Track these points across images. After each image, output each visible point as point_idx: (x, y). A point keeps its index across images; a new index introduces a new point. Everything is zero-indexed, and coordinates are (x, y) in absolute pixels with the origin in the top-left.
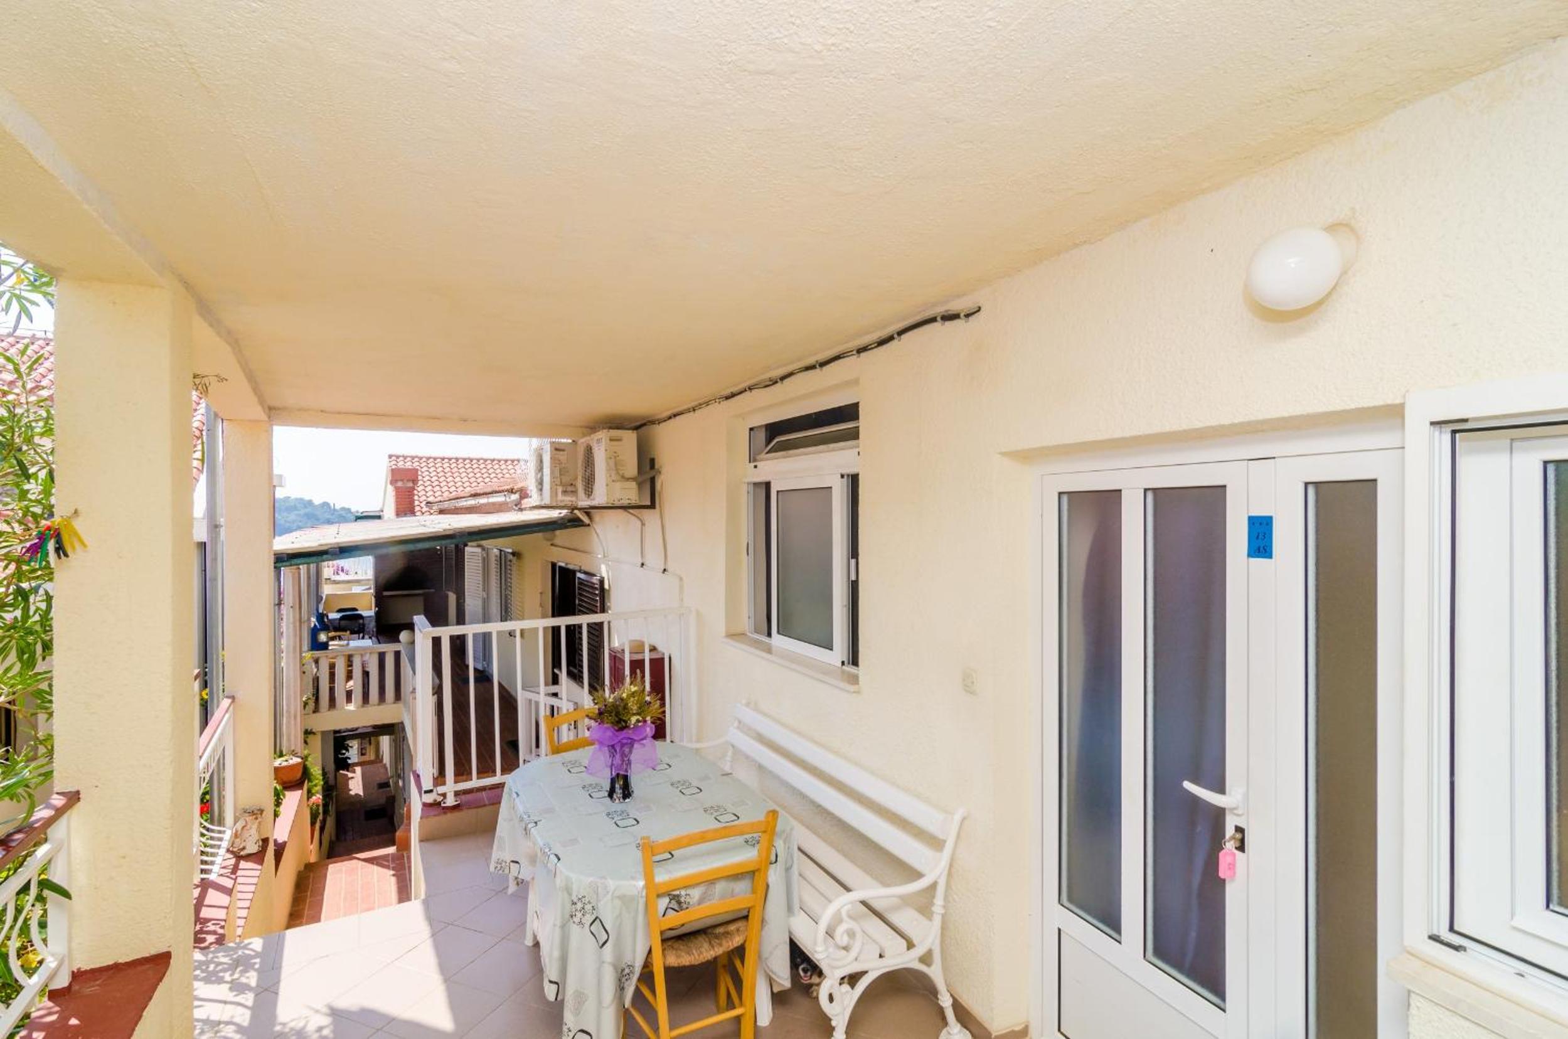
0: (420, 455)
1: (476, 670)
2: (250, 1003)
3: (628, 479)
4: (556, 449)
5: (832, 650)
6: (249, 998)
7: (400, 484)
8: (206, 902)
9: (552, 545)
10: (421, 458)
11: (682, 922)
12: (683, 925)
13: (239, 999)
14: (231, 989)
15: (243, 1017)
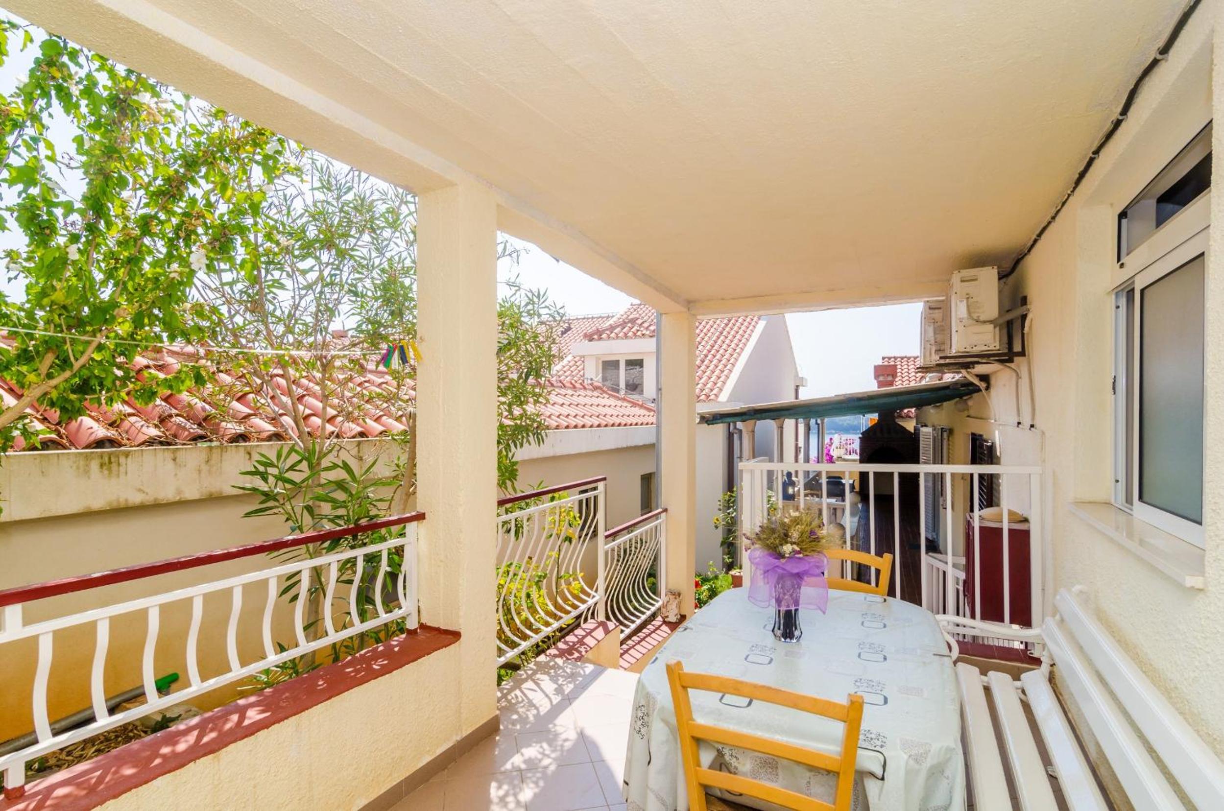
0: (908, 355)
1: (927, 539)
2: (555, 702)
3: (984, 322)
4: (930, 308)
5: (1200, 523)
6: (556, 699)
7: (881, 379)
8: (593, 634)
9: (968, 416)
10: (909, 358)
11: (741, 791)
12: (741, 795)
13: (553, 697)
14: (556, 690)
15: (543, 711)
